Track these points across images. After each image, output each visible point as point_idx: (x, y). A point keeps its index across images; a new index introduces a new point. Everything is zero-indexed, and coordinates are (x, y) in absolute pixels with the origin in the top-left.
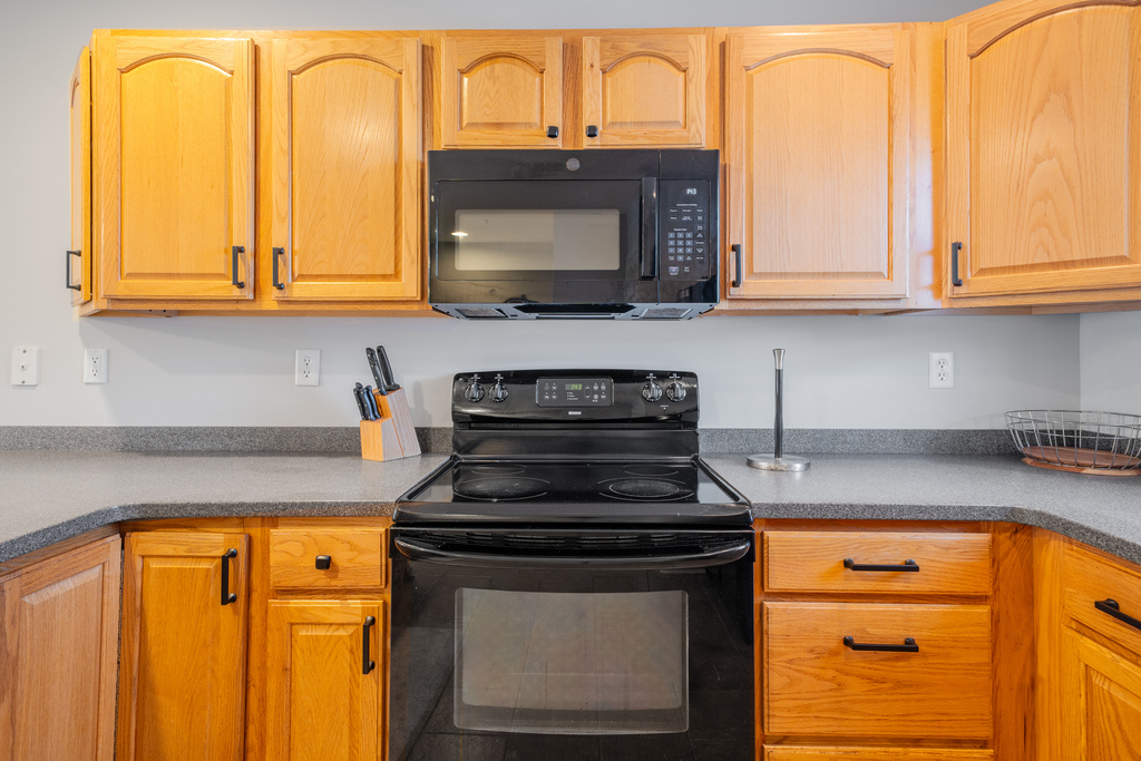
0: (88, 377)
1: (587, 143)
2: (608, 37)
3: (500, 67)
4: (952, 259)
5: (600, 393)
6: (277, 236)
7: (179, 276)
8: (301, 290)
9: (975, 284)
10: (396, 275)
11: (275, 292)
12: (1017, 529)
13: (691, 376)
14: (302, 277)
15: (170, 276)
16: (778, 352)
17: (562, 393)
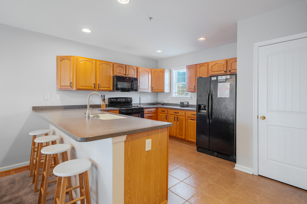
0: (58, 98)
1: (127, 76)
2: (129, 66)
3: (120, 67)
4: (152, 88)
5: (124, 100)
6: (98, 83)
7: (87, 86)
8: (100, 89)
9: (154, 90)
10: (110, 88)
11: (98, 89)
12: (157, 108)
13: (131, 98)
14: (101, 87)
15: (86, 86)
16: (140, 96)
17: (120, 100)
